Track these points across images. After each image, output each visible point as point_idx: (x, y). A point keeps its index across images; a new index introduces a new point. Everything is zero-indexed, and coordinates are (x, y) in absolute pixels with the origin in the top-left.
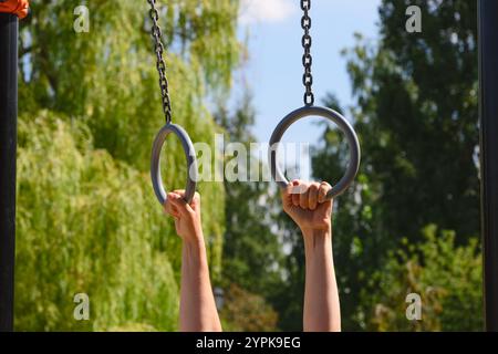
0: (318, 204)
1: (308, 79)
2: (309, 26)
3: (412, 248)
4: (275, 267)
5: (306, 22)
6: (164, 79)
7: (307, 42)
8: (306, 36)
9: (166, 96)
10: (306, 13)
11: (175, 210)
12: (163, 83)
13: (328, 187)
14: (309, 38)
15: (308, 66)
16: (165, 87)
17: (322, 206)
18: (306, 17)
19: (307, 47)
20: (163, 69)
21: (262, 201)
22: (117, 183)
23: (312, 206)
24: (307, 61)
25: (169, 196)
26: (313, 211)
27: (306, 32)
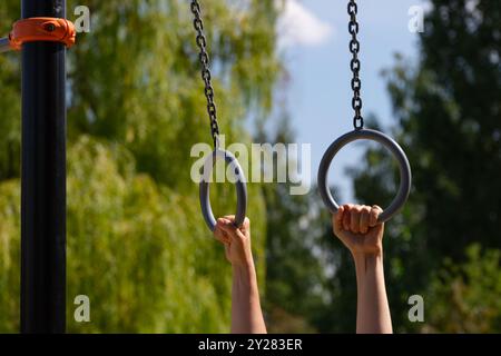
0: (370, 228)
1: (357, 103)
2: (358, 50)
3: (455, 269)
4: (318, 290)
5: (354, 46)
6: (212, 105)
7: (355, 65)
8: (355, 60)
9: (215, 122)
10: (354, 37)
11: (226, 236)
12: (212, 109)
13: (379, 210)
14: (358, 61)
15: (357, 90)
16: (213, 113)
17: (373, 230)
18: (354, 41)
19: (356, 71)
20: (211, 95)
21: (304, 223)
22: (159, 208)
23: (363, 230)
24: (356, 84)
25: (219, 222)
26: (364, 234)
27: (355, 56)
